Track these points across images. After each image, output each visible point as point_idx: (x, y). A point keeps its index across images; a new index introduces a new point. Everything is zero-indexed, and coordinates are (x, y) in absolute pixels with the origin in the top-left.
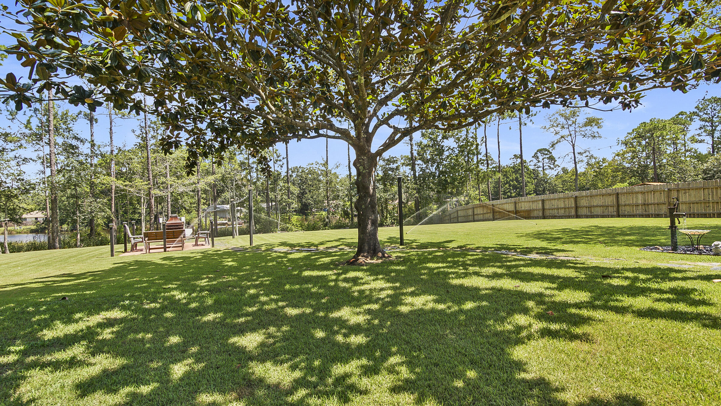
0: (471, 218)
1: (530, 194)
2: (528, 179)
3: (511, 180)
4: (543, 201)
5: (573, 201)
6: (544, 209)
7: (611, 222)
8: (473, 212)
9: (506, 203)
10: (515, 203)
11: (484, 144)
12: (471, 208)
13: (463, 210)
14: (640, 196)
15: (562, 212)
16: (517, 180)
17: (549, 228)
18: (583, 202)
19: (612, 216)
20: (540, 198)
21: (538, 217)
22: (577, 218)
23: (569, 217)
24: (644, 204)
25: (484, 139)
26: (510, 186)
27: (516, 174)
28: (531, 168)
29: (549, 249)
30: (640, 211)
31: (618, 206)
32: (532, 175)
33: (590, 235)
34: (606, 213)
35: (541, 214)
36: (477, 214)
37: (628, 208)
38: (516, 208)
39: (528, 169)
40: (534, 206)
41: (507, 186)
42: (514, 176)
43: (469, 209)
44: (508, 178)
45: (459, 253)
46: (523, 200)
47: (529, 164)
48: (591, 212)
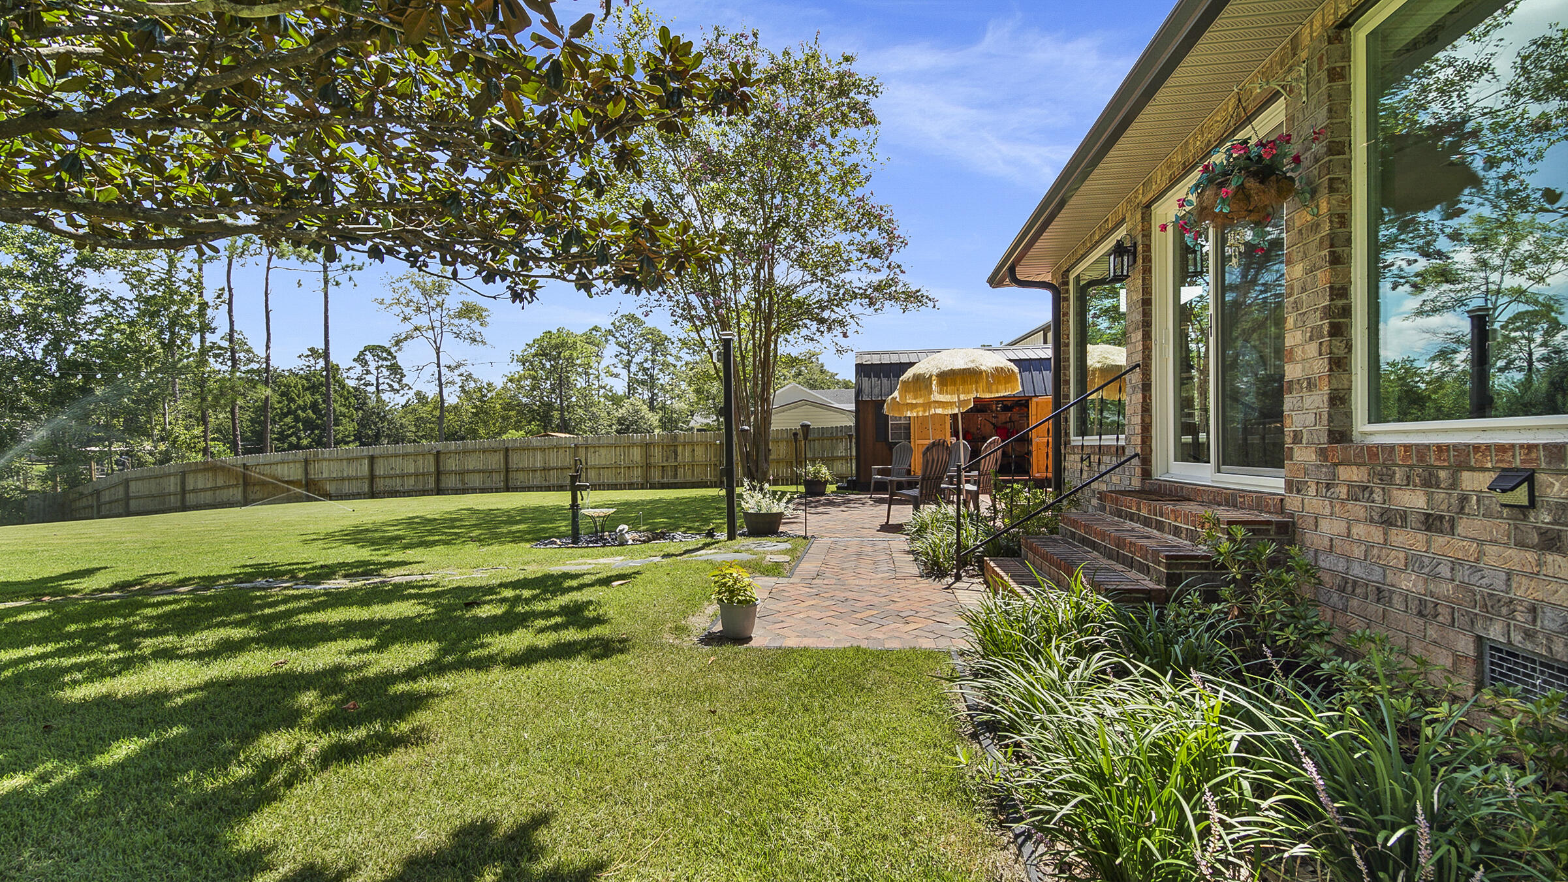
0: (174, 501)
1: (347, 443)
2: (343, 409)
3: (299, 407)
4: (372, 459)
5: (432, 459)
6: (372, 477)
7: (493, 500)
8: (183, 483)
9: (283, 462)
10: (306, 461)
11: (225, 307)
12: (175, 475)
13: (150, 478)
14: (539, 455)
15: (410, 483)
16: (314, 406)
17: (380, 518)
18: (451, 464)
19: (497, 490)
20: (365, 453)
21: (359, 494)
22: (438, 494)
23: (424, 493)
24: (544, 469)
25: (226, 295)
26: (297, 419)
27: (312, 395)
28: (351, 383)
29: (374, 564)
30: (537, 480)
31: (507, 471)
32: (352, 400)
33: (457, 527)
34: (487, 485)
35: (366, 488)
36: (194, 491)
37: (521, 476)
38: (307, 473)
39: (343, 387)
40: (351, 470)
41: (289, 419)
42: (309, 399)
43: (170, 475)
44: (292, 400)
45: (112, 605)
46: (327, 456)
47: (345, 375)
48: (462, 481)
